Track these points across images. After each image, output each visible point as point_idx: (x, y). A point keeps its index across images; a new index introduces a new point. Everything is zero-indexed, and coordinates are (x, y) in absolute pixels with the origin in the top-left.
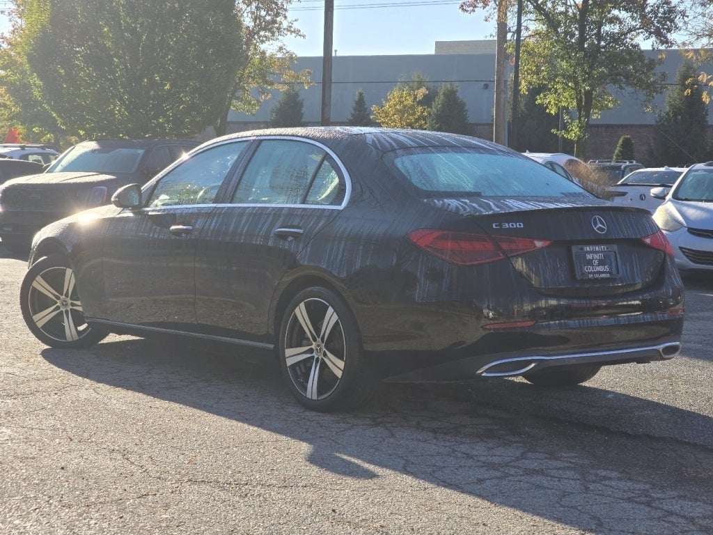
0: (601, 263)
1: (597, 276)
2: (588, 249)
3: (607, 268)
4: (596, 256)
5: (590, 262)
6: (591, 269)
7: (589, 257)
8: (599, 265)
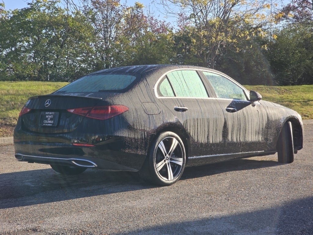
0: (51, 119)
1: (46, 125)
2: (47, 113)
3: (52, 122)
4: (50, 117)
5: (47, 119)
6: (46, 122)
7: (47, 117)
8: (50, 120)
